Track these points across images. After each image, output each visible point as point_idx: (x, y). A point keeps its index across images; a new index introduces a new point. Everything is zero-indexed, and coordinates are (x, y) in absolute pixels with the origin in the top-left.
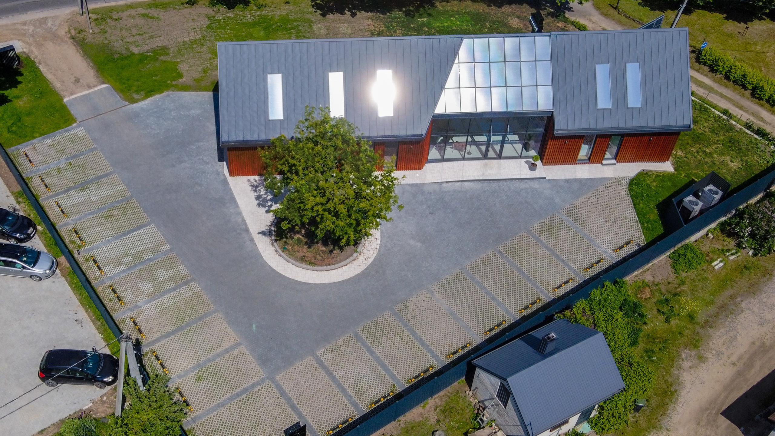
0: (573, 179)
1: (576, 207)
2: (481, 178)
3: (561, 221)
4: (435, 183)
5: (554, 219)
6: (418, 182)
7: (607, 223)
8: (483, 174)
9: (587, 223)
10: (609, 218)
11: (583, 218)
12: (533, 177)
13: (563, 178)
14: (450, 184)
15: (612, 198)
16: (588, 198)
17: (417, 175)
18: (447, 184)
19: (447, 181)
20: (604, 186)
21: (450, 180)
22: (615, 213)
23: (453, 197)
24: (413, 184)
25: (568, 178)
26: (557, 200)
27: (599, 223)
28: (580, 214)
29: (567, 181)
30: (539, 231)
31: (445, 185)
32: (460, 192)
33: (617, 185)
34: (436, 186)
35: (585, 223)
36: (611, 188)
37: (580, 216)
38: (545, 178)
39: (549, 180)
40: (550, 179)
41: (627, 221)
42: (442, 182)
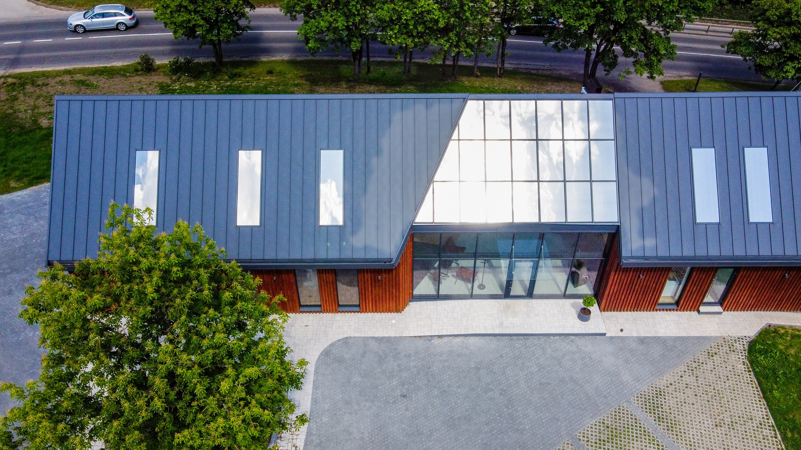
0: (652, 338)
1: (660, 393)
2: (497, 332)
3: (634, 421)
4: (420, 337)
5: (621, 415)
6: (392, 334)
7: (719, 428)
8: (501, 324)
9: (682, 428)
10: (721, 417)
11: (673, 415)
12: (584, 332)
13: (635, 335)
14: (445, 340)
15: (721, 376)
16: (680, 375)
17: (394, 321)
18: (440, 340)
19: (440, 334)
20: (706, 354)
21: (445, 333)
22: (731, 407)
23: (446, 364)
24: (383, 338)
25: (643, 334)
26: (626, 377)
27: (703, 429)
28: (667, 407)
29: (642, 340)
30: (594, 441)
31: (436, 341)
32: (459, 355)
33: (728, 352)
34: (420, 342)
35: (678, 427)
36: (717, 356)
37: (668, 411)
38: (604, 334)
39: (611, 338)
40: (613, 335)
41: (755, 426)
42: (432, 336)
